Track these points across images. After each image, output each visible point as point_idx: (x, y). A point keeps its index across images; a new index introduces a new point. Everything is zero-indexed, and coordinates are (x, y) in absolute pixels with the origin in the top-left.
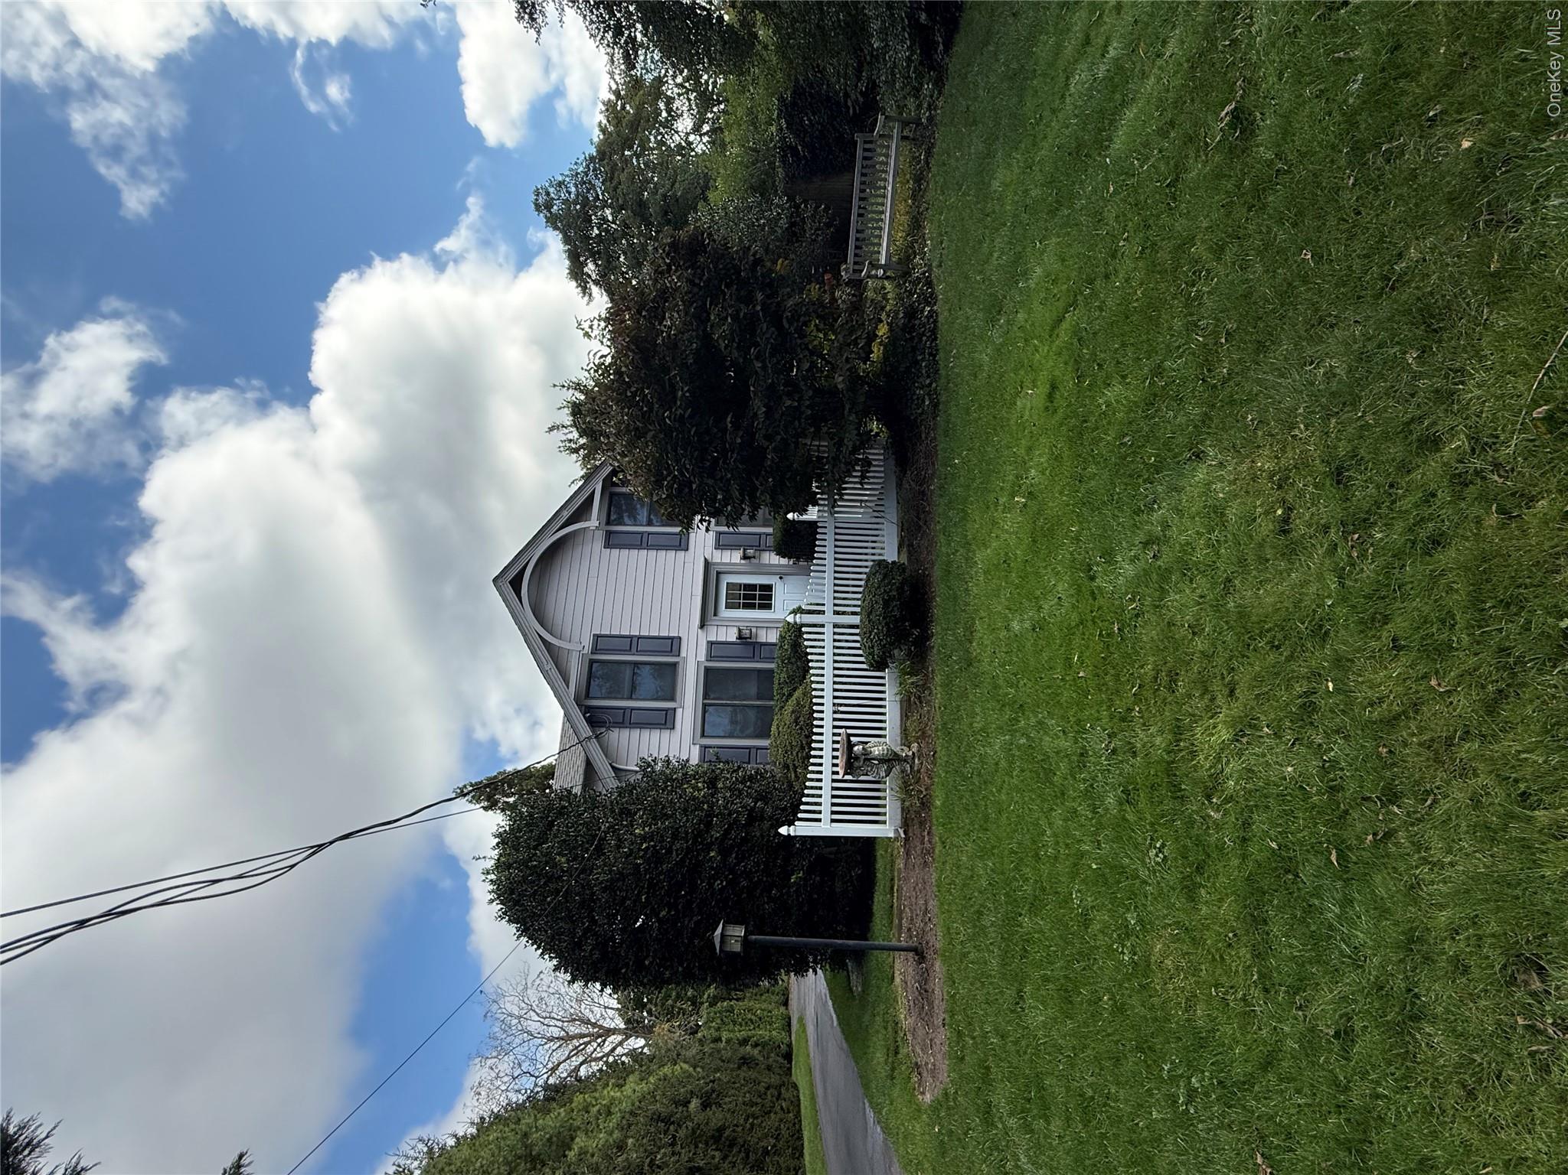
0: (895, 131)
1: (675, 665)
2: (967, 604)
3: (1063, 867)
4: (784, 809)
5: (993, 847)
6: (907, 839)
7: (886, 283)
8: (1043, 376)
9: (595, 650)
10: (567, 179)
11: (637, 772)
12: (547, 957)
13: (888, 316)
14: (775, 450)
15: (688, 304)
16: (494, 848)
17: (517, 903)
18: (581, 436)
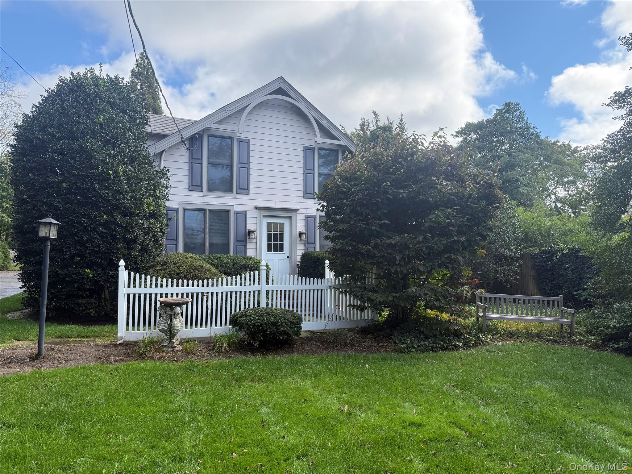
0: (566, 320)
1: (230, 190)
2: (276, 377)
3: (102, 450)
4: (136, 263)
5: (113, 403)
6: (116, 345)
7: (475, 318)
8: (425, 419)
9: (240, 141)
10: (525, 122)
11: (159, 167)
12: (34, 109)
13: (454, 320)
14: (369, 250)
15: (456, 195)
16: (108, 76)
17: (71, 90)
18: (371, 132)
